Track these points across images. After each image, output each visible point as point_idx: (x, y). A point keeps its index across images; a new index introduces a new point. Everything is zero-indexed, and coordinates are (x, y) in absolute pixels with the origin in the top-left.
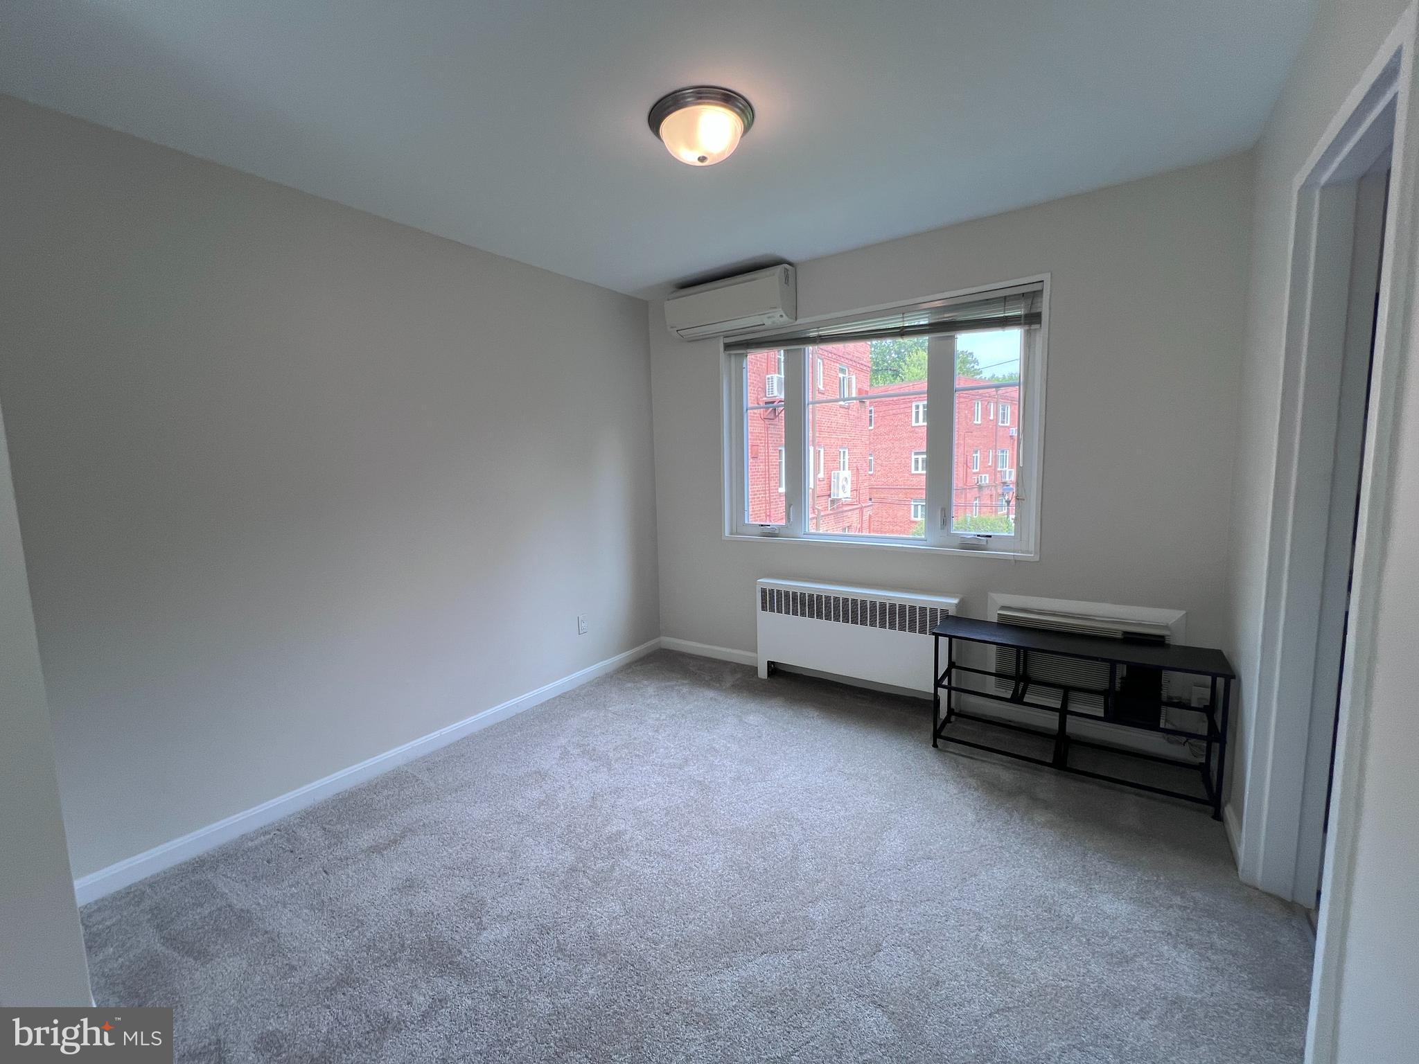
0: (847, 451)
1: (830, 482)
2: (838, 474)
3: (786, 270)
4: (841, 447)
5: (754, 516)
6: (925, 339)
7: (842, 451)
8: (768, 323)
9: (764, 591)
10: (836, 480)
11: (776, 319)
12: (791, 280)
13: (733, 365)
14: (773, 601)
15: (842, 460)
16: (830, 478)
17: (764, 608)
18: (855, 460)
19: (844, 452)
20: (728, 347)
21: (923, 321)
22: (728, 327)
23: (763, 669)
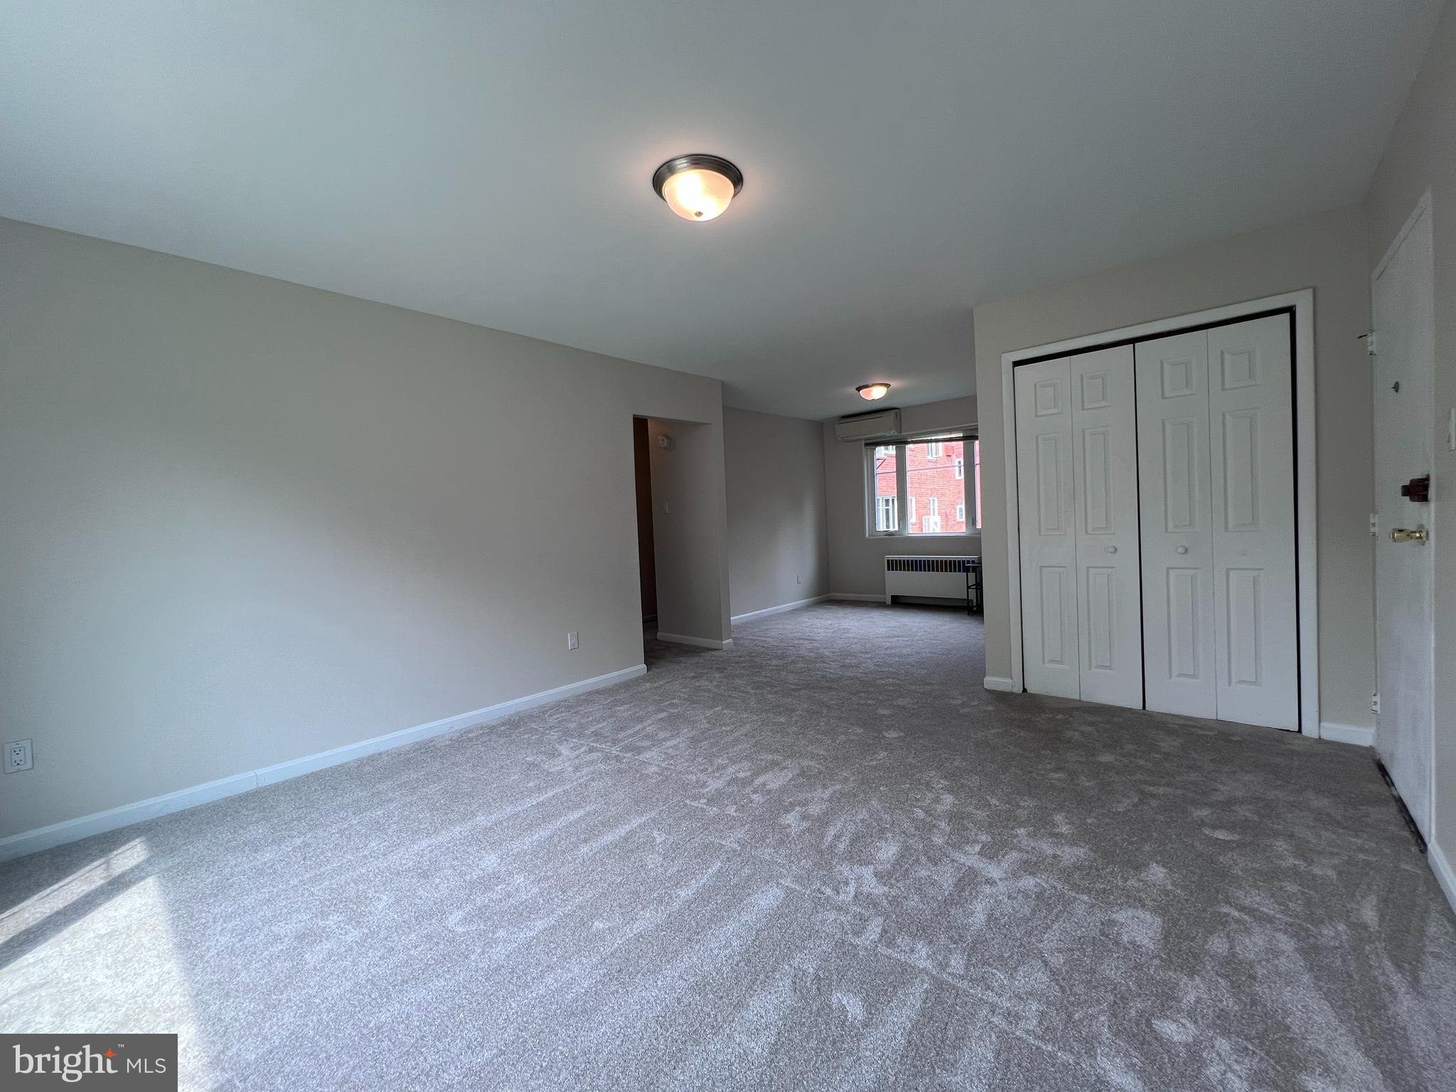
0: (936, 499)
1: (922, 525)
2: (929, 519)
3: (896, 412)
4: (931, 495)
5: (881, 527)
6: (962, 443)
7: (931, 499)
8: (888, 435)
9: (888, 561)
10: (926, 524)
11: (893, 433)
12: (898, 416)
13: (869, 453)
14: (893, 565)
15: (932, 507)
16: (921, 523)
17: (889, 570)
18: (944, 507)
19: (934, 500)
20: (866, 445)
21: (961, 435)
22: (867, 436)
23: (889, 601)
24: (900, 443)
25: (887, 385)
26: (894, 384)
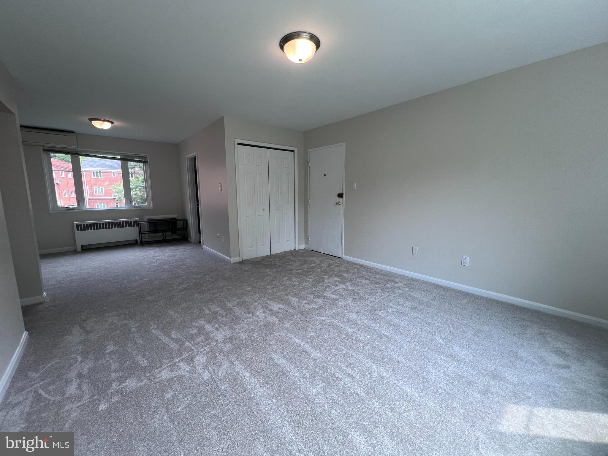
3: (75, 135)
5: (61, 203)
6: (119, 162)
9: (77, 225)
11: (74, 147)
13: (46, 156)
14: (80, 228)
17: (78, 230)
20: (44, 150)
21: (119, 157)
22: (44, 144)
23: (79, 249)
24: (75, 154)
25: (112, 123)
26: (116, 123)
